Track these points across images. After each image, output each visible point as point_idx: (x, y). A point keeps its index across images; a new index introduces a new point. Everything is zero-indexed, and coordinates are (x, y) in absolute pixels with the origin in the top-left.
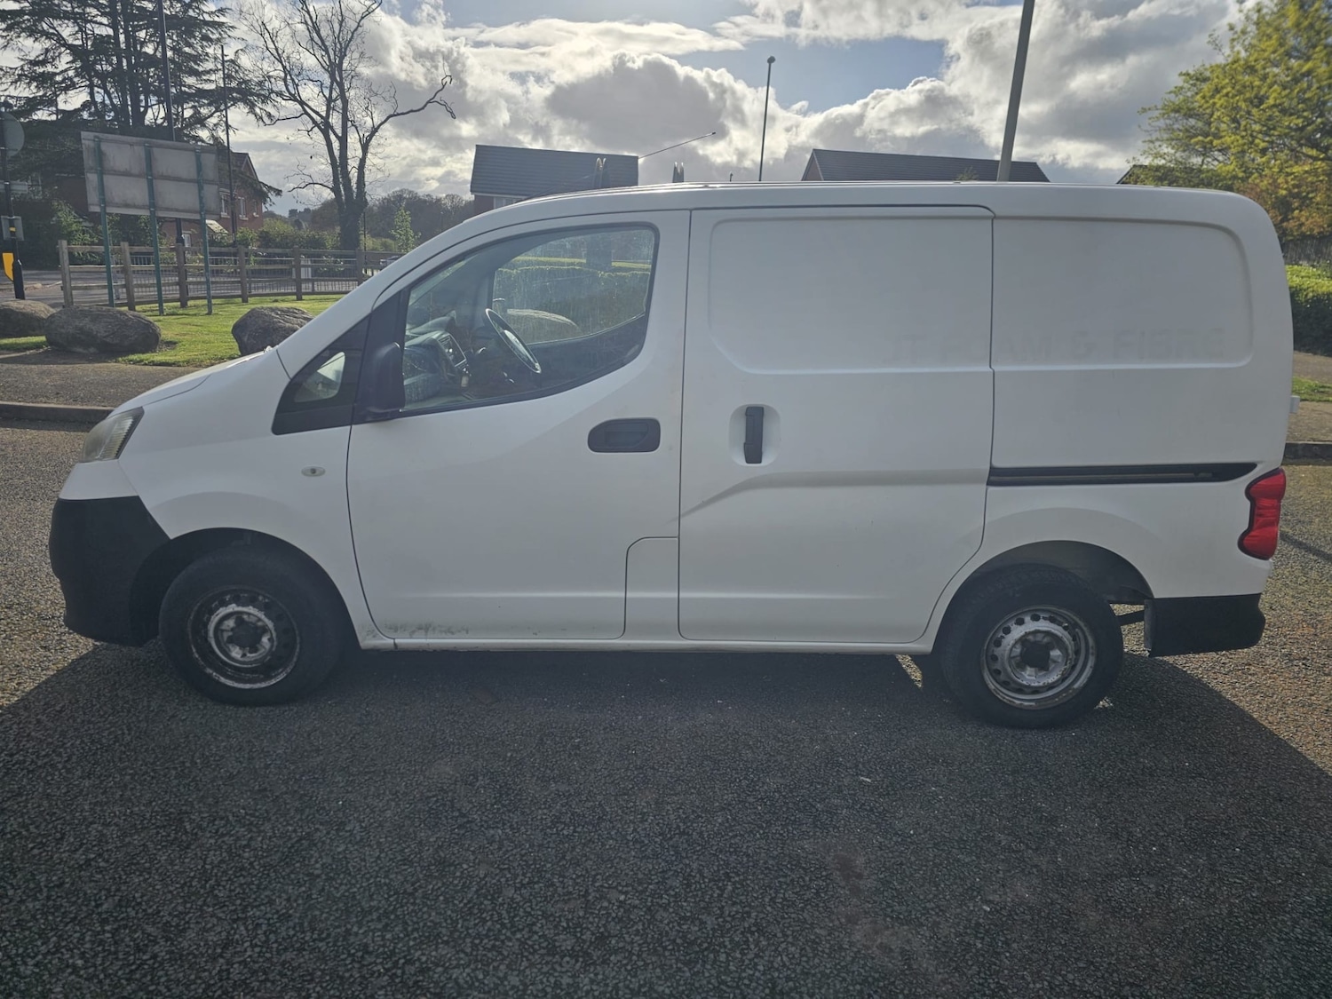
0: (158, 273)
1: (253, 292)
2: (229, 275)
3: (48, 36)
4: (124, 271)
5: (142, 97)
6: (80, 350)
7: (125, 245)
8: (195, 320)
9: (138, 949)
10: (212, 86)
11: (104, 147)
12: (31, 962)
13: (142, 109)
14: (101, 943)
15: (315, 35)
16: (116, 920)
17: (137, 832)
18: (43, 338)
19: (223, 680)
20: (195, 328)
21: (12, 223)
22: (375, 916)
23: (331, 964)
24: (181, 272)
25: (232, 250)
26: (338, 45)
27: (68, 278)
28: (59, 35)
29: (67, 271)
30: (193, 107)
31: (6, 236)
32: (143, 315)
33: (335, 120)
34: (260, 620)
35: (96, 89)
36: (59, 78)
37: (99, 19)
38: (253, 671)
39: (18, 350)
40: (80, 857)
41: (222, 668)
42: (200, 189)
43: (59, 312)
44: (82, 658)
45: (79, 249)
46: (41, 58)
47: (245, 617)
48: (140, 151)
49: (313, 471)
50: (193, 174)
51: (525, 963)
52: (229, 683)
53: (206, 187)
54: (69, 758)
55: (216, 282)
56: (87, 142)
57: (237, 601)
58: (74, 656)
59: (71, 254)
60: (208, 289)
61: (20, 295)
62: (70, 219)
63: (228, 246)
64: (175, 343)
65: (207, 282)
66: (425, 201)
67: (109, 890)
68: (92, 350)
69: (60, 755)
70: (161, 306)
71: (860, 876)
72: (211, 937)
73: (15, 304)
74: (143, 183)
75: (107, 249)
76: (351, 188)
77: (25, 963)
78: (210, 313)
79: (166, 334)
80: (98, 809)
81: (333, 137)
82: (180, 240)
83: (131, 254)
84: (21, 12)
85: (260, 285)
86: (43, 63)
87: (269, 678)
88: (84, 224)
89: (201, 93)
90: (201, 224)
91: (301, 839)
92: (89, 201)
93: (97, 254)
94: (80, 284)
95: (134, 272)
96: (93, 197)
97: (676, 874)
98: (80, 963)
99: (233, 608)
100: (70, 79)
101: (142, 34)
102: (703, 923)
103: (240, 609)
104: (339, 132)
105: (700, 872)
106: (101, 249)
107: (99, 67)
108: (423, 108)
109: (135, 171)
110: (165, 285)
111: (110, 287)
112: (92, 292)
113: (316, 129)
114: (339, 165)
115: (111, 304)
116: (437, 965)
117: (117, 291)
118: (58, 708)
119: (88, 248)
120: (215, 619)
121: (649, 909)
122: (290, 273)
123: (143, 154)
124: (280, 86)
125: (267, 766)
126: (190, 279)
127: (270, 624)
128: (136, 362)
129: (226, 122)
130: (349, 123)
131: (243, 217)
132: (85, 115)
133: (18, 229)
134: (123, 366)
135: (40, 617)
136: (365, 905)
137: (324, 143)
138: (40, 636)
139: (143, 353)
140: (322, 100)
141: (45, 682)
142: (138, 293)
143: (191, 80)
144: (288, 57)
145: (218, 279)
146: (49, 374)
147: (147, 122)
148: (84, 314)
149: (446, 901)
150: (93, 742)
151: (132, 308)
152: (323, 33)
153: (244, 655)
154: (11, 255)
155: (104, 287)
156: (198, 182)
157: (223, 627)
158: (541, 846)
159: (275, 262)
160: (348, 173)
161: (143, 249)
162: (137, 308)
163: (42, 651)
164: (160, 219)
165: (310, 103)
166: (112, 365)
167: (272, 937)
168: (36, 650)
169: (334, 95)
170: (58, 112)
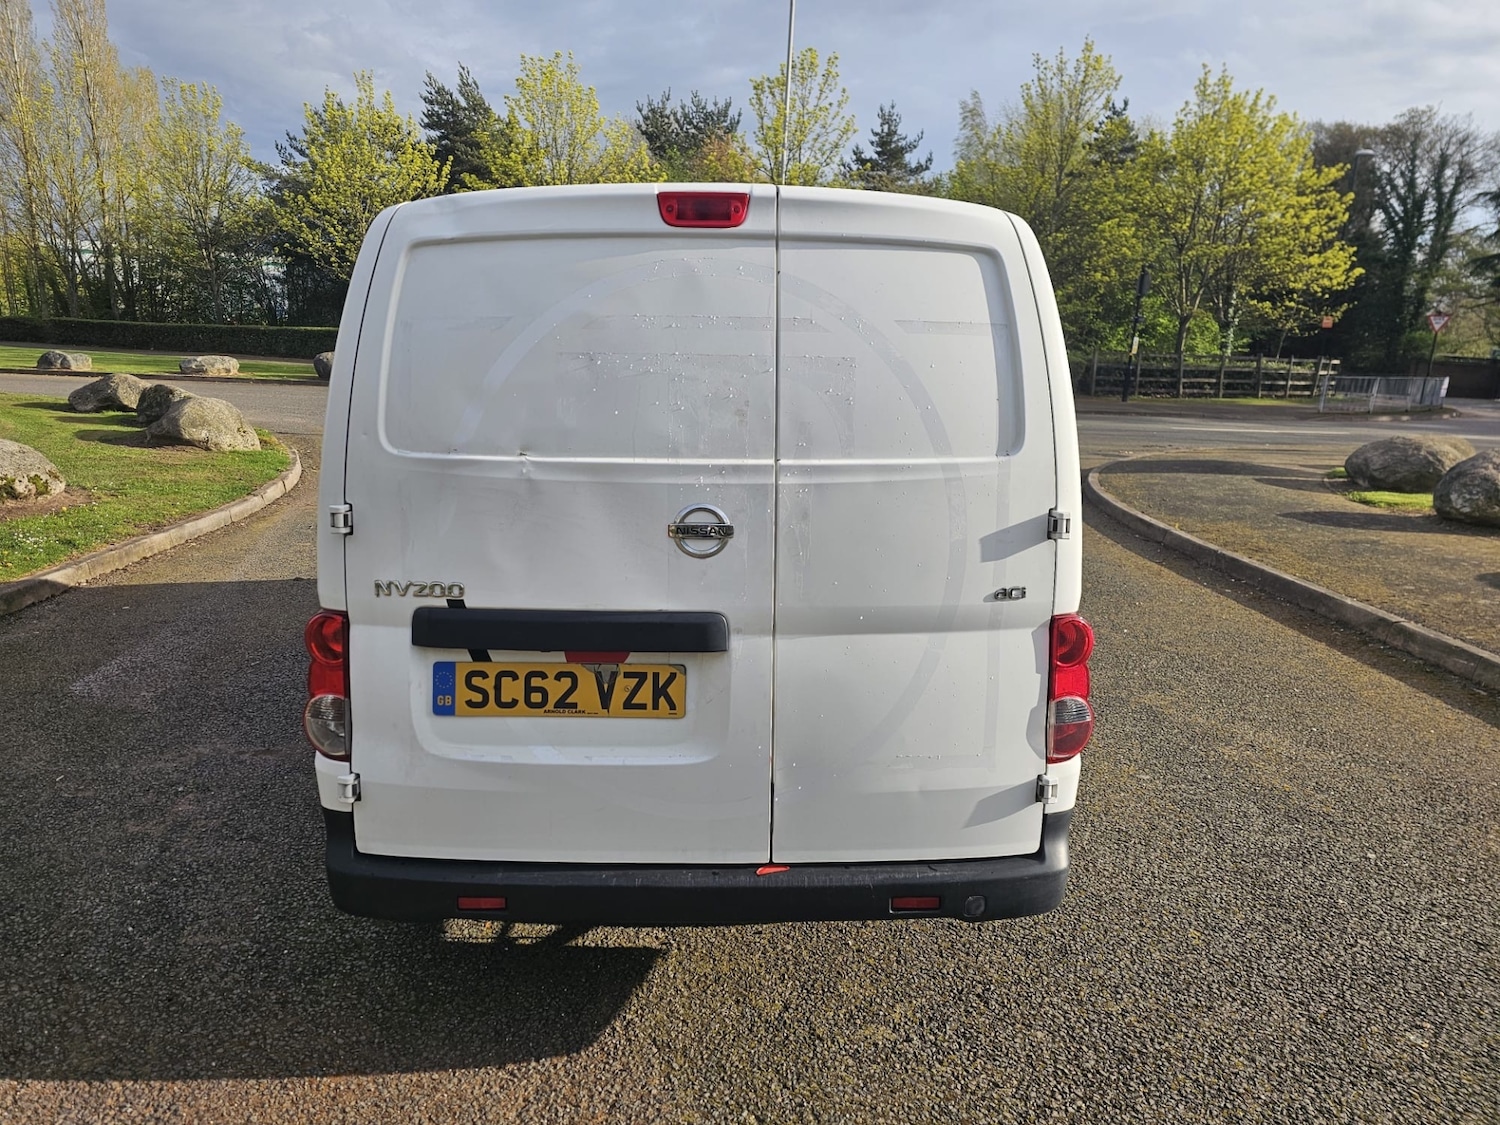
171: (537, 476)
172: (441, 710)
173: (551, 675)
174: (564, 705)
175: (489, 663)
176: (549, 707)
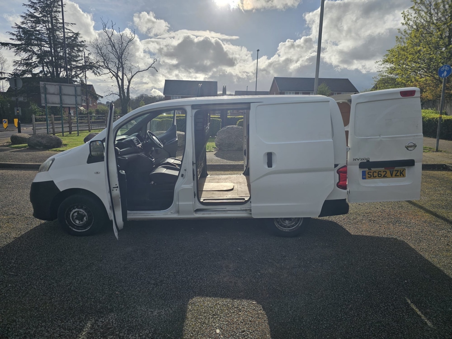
0: (62, 124)
1: (93, 128)
2: (85, 123)
3: (30, 51)
4: (52, 123)
5: (59, 69)
6: (38, 147)
7: (53, 116)
8: (73, 138)
9: (49, 284)
10: (81, 65)
11: (47, 86)
12: (24, 287)
13: (59, 73)
14: (41, 283)
15: (113, 48)
16: (44, 279)
17: (50, 263)
18: (27, 145)
19: (74, 229)
20: (73, 140)
21: (18, 110)
22: (107, 278)
23: (95, 287)
24: (70, 123)
25: (86, 115)
26: (121, 51)
27: (34, 126)
28: (33, 51)
29: (34, 124)
30: (75, 71)
31: (16, 114)
32: (57, 137)
33: (120, 74)
34: (83, 213)
35: (45, 67)
36: (33, 64)
37: (46, 45)
38: (81, 227)
39: (19, 148)
40: (36, 267)
41: (74, 226)
42: (76, 98)
43: (32, 136)
44: (37, 227)
45: (38, 117)
46: (27, 58)
47: (80, 212)
48: (58, 87)
49: (97, 173)
50: (74, 93)
51: (142, 286)
52: (75, 230)
53: (78, 97)
54: (34, 248)
55: (80, 126)
56: (42, 85)
57: (78, 207)
58: (35, 226)
59: (36, 119)
60: (78, 128)
61: (20, 131)
62: (36, 107)
63: (86, 114)
64: (67, 145)
65: (78, 126)
66: (150, 97)
67: (43, 274)
68: (42, 147)
69: (31, 248)
70: (63, 134)
71: (230, 268)
72: (67, 282)
73: (18, 135)
74: (58, 97)
75: (47, 116)
76: (125, 95)
77: (22, 287)
78: (78, 135)
79: (64, 142)
80: (40, 258)
81: (119, 79)
82: (70, 113)
83: (54, 118)
84: (22, 44)
85: (95, 126)
86: (28, 59)
87: (86, 229)
88: (40, 109)
89: (77, 67)
90: (76, 108)
91: (90, 264)
92: (42, 103)
93: (44, 118)
94: (38, 128)
95: (55, 124)
96: (43, 101)
97: (184, 269)
98: (36, 287)
99: (76, 210)
100: (36, 64)
101: (59, 49)
102: (187, 278)
103: (78, 210)
104: (121, 77)
105: (190, 268)
106: (45, 117)
107: (45, 61)
108: (148, 69)
109: (56, 93)
110: (64, 127)
111: (47, 128)
112: (42, 130)
113: (114, 77)
114: (121, 87)
115: (48, 134)
116: (121, 286)
117: (50, 129)
118: (31, 237)
119: (41, 117)
120: (72, 213)
121: (175, 276)
122: (104, 122)
123: (59, 88)
124: (102, 64)
125: (84, 249)
126: (72, 125)
127: (86, 214)
128: (55, 151)
129: (86, 76)
130: (124, 75)
131: (90, 105)
132: (41, 75)
133: (20, 112)
134: (50, 152)
135: (26, 218)
136: (105, 276)
137: (116, 81)
138: (26, 222)
139: (57, 148)
140: (116, 68)
141: (28, 232)
142: (56, 130)
143: (74, 63)
144: (105, 55)
145: (81, 125)
146: (28, 155)
147: (60, 77)
148: (39, 137)
149: (125, 275)
150: (39, 245)
151: (54, 135)
152: (116, 47)
153: (79, 223)
154: (17, 119)
155: (46, 128)
156: (75, 96)
157: (74, 215)
158: (151, 264)
159: (100, 119)
160: (124, 90)
161: (58, 116)
162: (56, 135)
163: (26, 225)
164: (63, 107)
165: (112, 69)
166: (47, 152)
167: (82, 282)
168: (25, 225)
169: (119, 66)
170: (32, 74)
171: (383, 140)
172: (364, 178)
173: (382, 172)
174: (385, 177)
175: (371, 170)
176: (382, 177)
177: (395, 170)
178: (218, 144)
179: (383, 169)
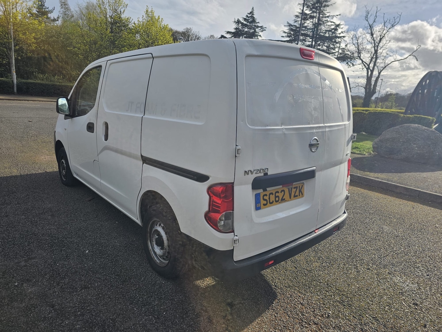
33: (371, 66)
49: (65, 129)
52: (63, 178)
76: (371, 87)
81: (369, 71)
104: (372, 69)
108: (406, 58)
113: (365, 69)
127: (65, 165)
130: (375, 66)
137: (366, 72)
160: (371, 82)
171: (286, 132)
172: (257, 208)
173: (280, 192)
174: (283, 200)
175: (267, 192)
176: (280, 201)
177: (294, 186)
178: (375, 146)
179: (281, 186)
